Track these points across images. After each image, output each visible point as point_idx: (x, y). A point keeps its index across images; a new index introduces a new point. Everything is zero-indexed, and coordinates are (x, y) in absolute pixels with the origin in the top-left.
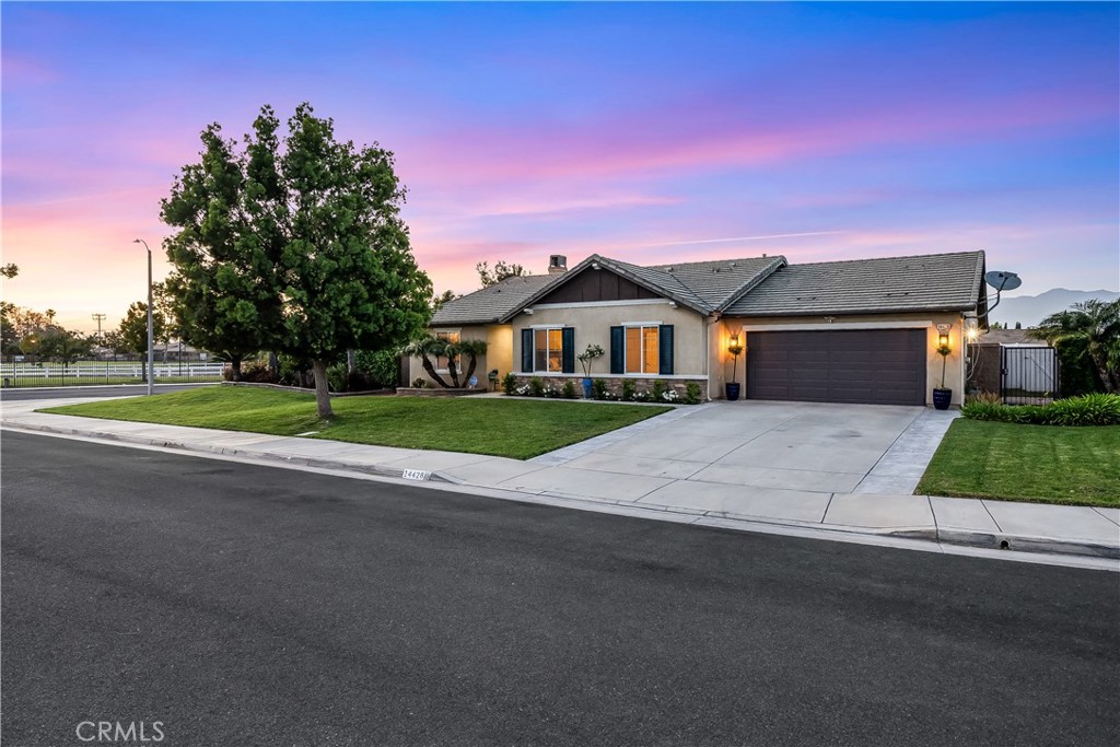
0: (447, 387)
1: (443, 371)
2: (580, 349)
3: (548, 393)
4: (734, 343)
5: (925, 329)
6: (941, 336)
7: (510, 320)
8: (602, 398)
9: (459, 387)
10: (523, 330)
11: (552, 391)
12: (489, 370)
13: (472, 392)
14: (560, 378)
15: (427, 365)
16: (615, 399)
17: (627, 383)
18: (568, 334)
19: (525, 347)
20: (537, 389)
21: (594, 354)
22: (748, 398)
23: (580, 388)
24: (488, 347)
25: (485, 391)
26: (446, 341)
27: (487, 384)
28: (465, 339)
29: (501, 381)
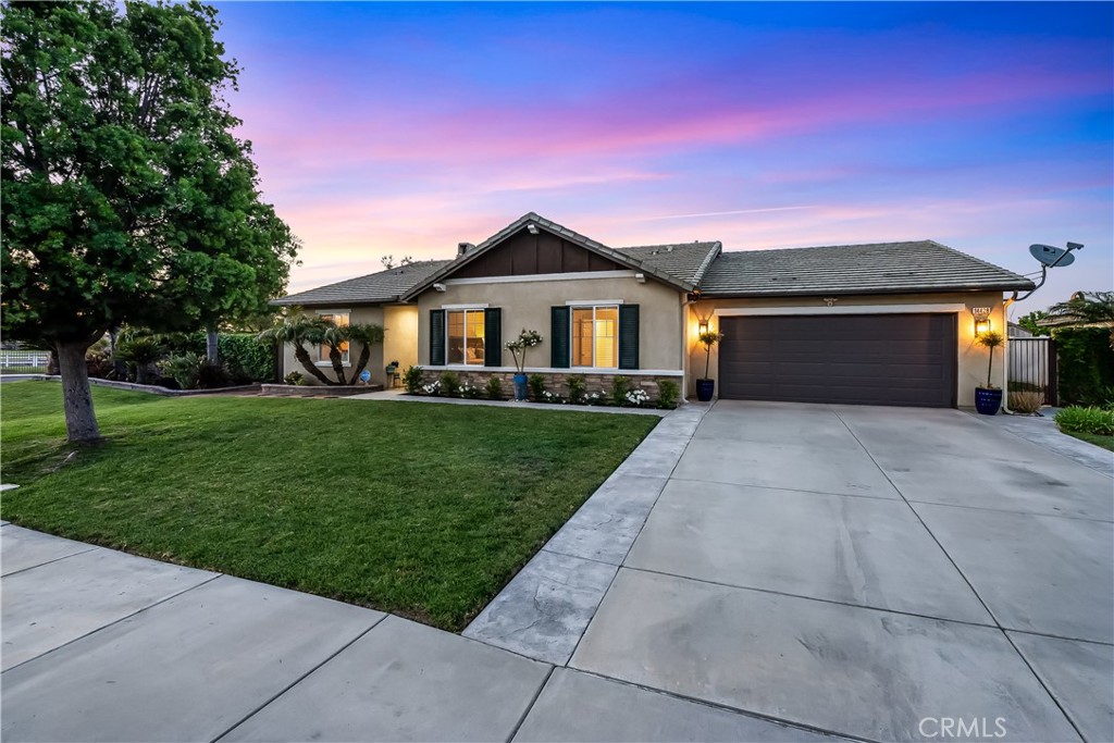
0: (331, 383)
1: (324, 363)
2: (510, 335)
3: (465, 392)
4: (703, 330)
5: (956, 314)
6: (976, 322)
7: (414, 300)
8: (540, 399)
9: (345, 383)
10: (432, 312)
11: (472, 390)
12: (387, 362)
13: (363, 391)
14: (482, 373)
15: (302, 355)
16: (558, 401)
17: (573, 381)
18: (493, 318)
19: (435, 334)
20: (450, 387)
21: (529, 341)
22: (720, 397)
23: (508, 385)
24: (385, 332)
25: (381, 388)
26: (330, 323)
27: (383, 379)
28: (356, 322)
29: (403, 376)
